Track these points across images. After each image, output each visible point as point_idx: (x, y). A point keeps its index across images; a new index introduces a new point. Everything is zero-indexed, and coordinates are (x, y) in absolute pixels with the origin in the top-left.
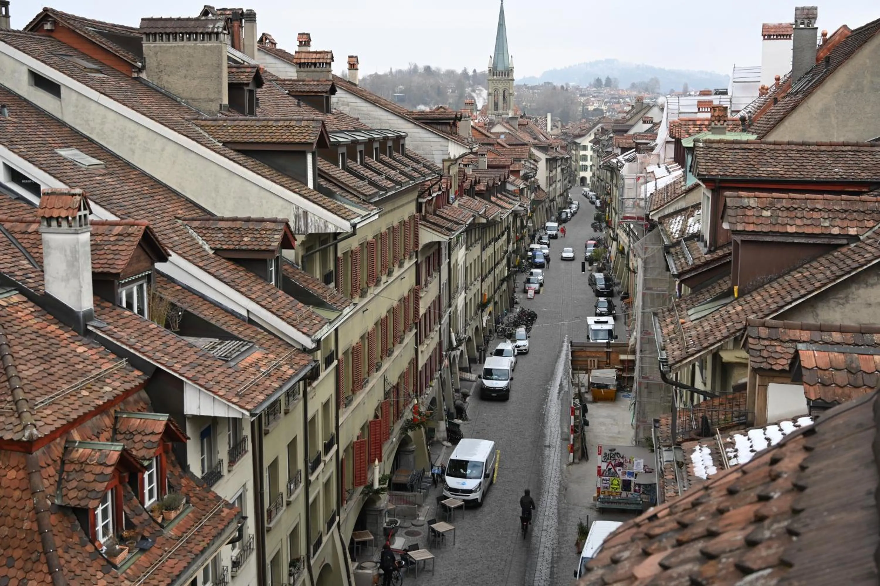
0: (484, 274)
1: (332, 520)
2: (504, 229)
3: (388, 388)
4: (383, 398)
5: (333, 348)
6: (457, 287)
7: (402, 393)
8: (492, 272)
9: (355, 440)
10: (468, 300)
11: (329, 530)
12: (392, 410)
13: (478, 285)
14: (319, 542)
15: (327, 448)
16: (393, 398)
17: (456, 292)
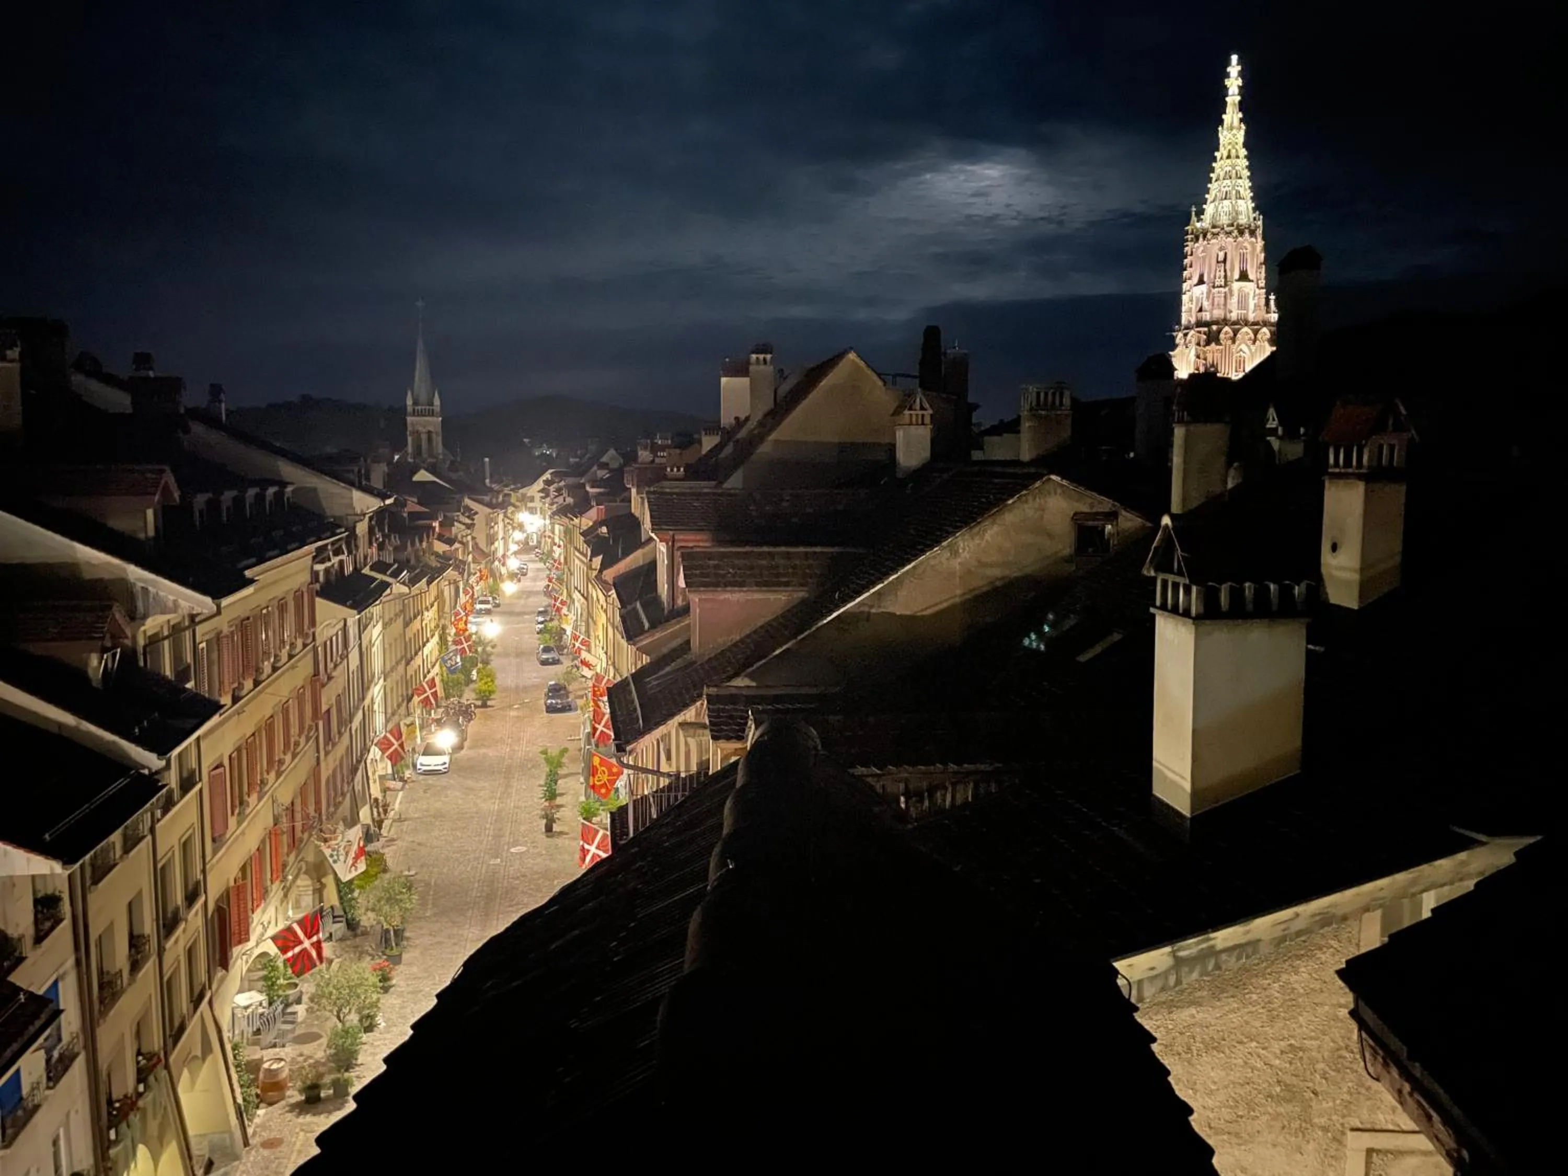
0: (409, 656)
1: (201, 996)
2: (433, 599)
3: (279, 810)
4: (272, 824)
5: (194, 765)
6: (373, 676)
7: (298, 816)
8: (420, 653)
9: (232, 883)
10: (388, 690)
11: (196, 1008)
12: (285, 839)
13: (401, 668)
14: (182, 1029)
15: (191, 898)
16: (285, 824)
17: (370, 682)
